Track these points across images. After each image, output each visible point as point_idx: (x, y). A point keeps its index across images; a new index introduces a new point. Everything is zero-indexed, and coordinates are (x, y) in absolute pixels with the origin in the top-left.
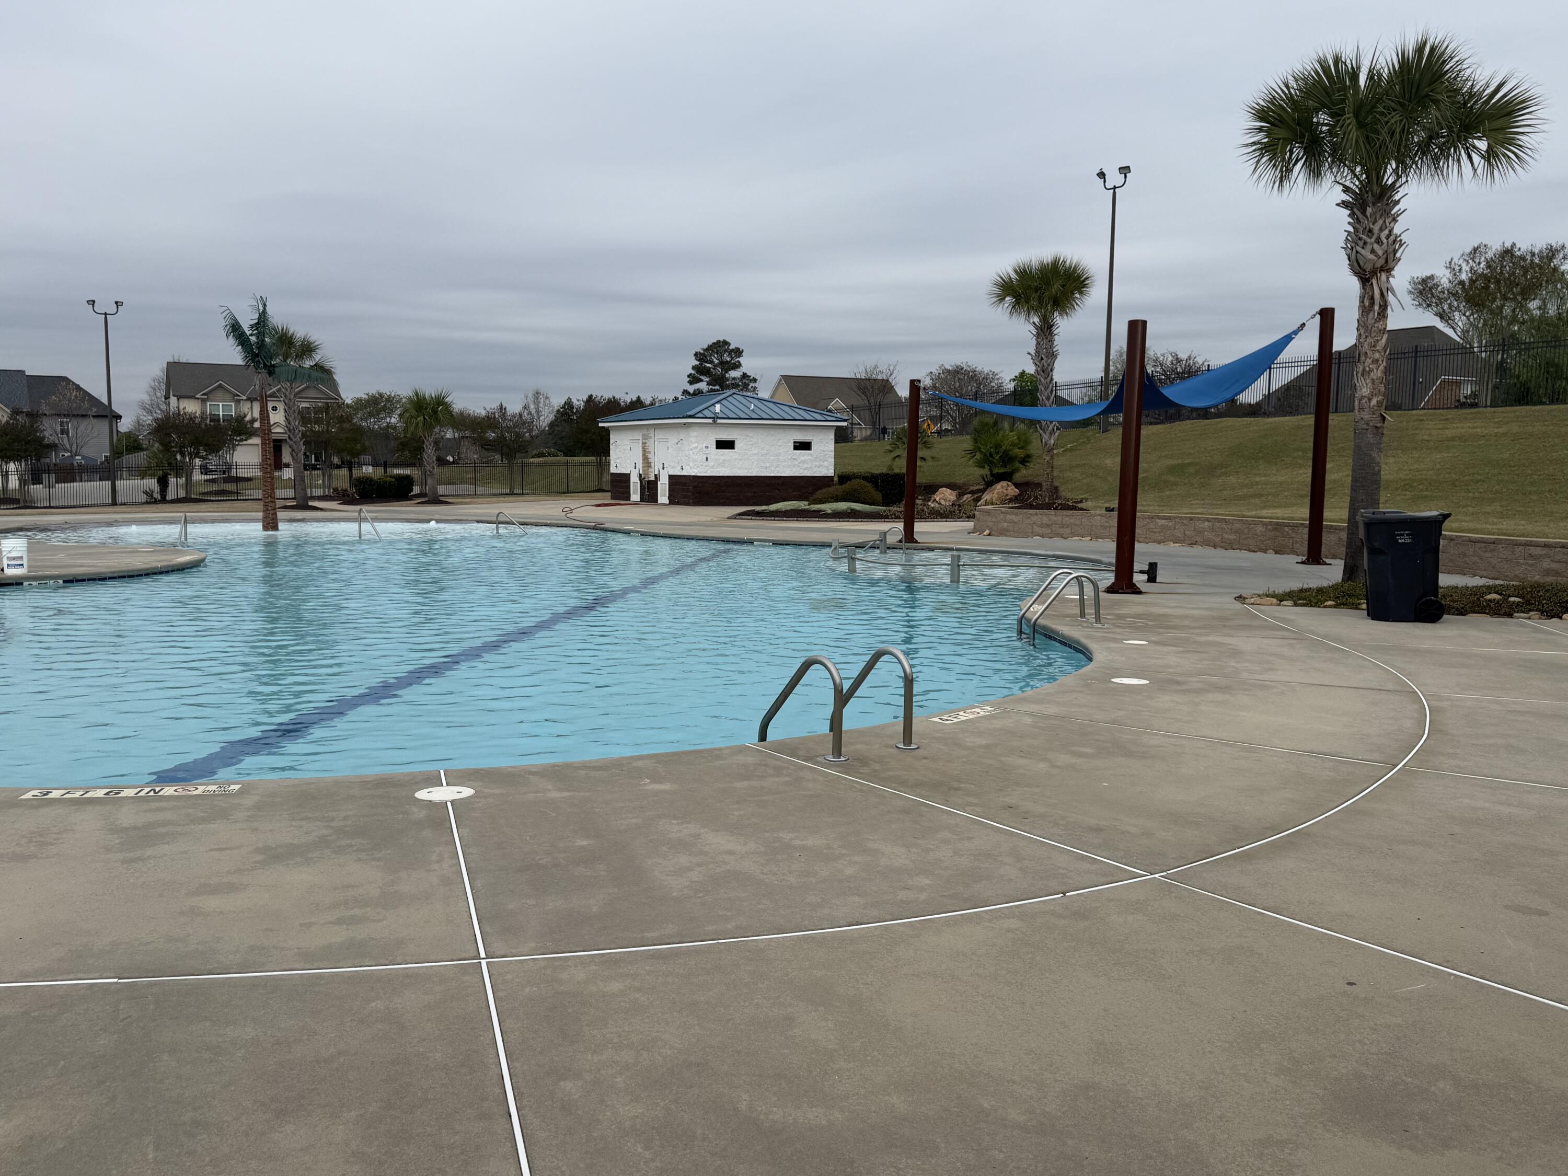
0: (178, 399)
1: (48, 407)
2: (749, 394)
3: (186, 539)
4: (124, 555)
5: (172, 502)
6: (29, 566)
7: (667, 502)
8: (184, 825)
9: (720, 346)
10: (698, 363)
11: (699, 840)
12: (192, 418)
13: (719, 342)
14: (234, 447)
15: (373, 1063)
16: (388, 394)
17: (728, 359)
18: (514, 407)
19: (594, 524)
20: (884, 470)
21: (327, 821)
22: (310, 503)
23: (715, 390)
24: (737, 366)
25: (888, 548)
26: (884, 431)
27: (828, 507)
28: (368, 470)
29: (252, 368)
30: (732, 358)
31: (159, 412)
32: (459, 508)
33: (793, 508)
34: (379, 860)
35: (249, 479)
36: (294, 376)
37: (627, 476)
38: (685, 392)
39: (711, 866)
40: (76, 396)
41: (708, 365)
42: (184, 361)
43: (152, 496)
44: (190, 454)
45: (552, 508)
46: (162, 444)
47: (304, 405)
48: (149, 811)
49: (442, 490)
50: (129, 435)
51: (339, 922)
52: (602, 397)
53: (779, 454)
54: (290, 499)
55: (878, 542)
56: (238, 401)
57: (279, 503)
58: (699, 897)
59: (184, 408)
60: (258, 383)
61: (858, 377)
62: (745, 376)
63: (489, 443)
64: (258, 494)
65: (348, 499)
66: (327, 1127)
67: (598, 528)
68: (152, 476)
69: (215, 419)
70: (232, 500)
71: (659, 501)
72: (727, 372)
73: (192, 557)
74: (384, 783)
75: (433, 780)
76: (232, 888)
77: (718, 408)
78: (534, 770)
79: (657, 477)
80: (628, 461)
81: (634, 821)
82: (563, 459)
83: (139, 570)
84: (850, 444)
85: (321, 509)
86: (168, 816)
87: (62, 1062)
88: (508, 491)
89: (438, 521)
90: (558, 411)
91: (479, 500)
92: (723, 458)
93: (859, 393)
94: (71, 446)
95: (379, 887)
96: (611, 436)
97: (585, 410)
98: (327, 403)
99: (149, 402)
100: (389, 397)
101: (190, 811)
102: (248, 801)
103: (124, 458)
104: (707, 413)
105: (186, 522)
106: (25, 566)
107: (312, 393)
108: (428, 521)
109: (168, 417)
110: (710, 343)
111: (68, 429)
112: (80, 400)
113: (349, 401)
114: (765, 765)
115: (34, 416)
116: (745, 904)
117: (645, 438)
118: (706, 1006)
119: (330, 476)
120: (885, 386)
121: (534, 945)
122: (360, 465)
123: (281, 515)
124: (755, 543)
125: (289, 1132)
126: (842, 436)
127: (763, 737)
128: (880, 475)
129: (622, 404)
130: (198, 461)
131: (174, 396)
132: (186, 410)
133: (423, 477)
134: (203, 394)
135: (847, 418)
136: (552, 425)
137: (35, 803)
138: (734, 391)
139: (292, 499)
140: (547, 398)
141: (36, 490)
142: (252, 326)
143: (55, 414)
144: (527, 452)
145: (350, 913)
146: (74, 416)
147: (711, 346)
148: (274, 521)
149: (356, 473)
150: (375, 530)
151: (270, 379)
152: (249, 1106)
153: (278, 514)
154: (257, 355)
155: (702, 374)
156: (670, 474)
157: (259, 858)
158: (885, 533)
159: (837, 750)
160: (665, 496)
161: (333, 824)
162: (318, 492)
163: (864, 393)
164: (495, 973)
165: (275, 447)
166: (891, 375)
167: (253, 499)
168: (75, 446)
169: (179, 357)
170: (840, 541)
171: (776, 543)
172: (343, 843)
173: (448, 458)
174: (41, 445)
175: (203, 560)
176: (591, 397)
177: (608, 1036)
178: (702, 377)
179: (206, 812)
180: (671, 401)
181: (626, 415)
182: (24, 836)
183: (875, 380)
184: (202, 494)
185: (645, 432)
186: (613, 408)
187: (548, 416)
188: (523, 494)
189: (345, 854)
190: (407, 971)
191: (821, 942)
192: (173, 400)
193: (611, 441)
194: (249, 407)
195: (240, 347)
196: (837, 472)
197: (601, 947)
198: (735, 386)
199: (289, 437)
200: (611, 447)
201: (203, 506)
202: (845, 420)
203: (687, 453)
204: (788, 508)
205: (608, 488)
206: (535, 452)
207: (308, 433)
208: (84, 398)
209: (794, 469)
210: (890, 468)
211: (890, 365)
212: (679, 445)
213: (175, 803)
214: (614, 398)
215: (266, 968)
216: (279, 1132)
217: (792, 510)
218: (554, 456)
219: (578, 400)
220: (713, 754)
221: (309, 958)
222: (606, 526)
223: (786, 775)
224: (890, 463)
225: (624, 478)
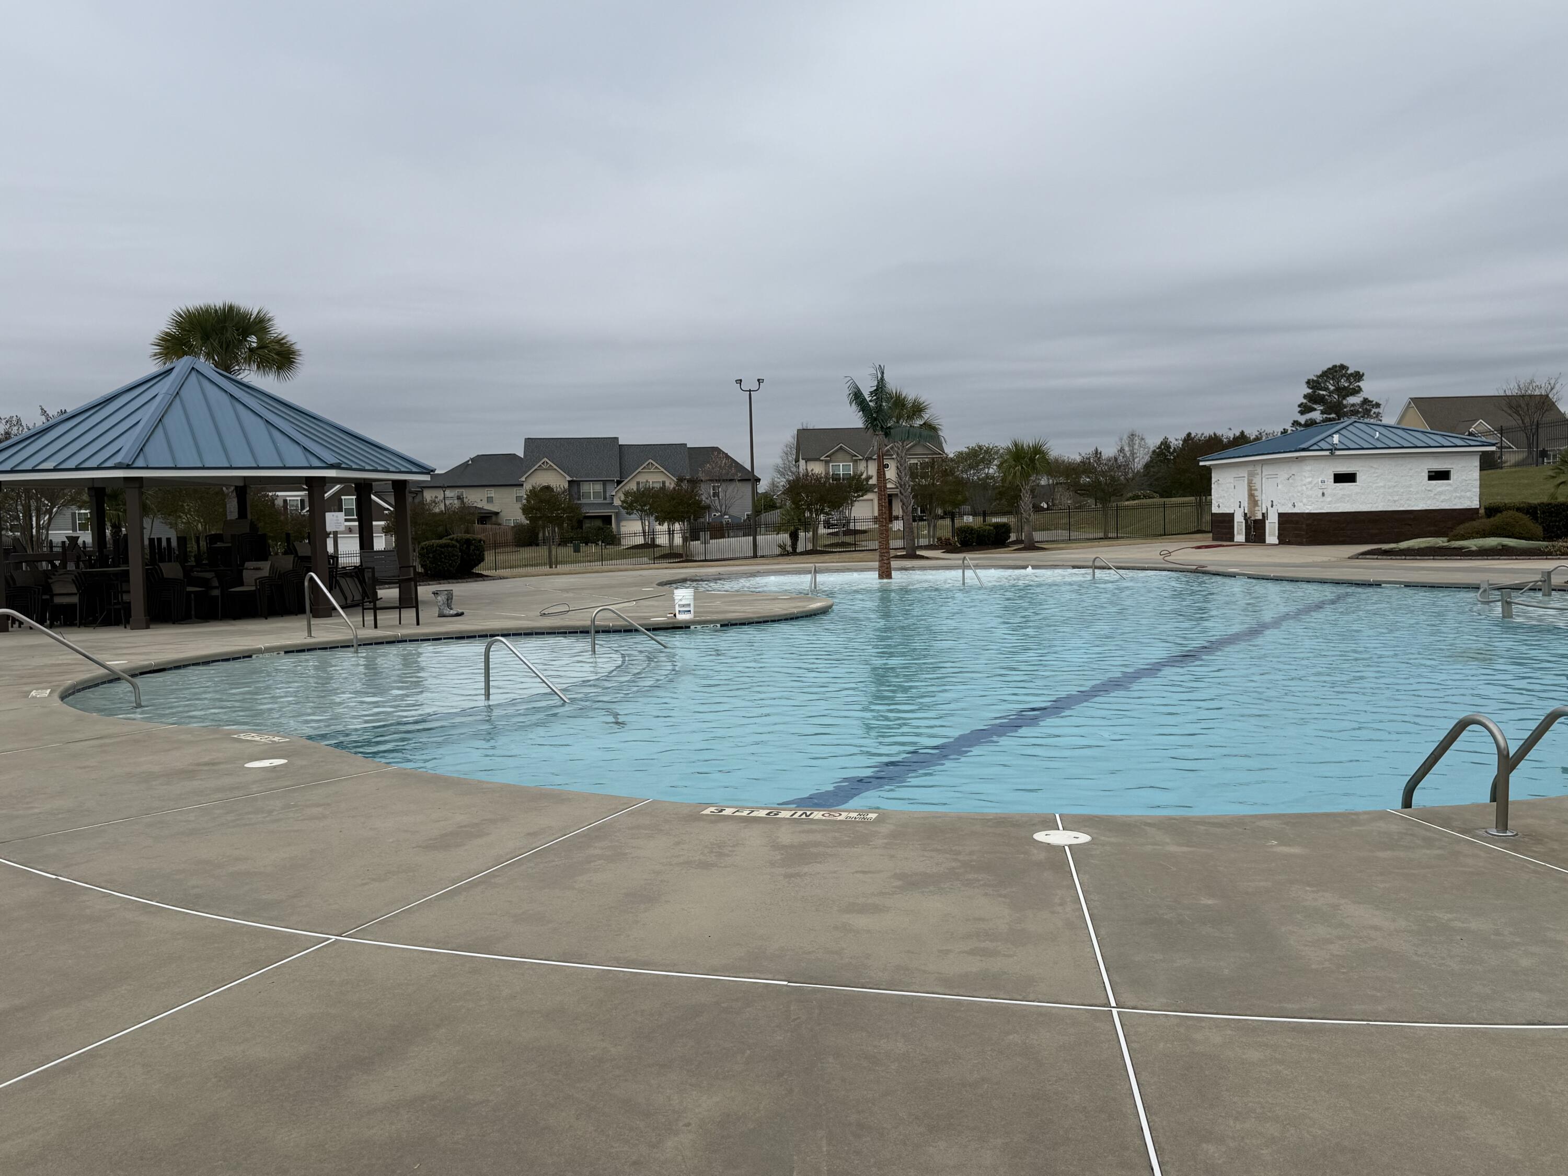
0: (806, 462)
1: (703, 474)
2: (1372, 421)
3: (815, 587)
4: (767, 602)
5: (802, 554)
6: (695, 612)
7: (1277, 542)
8: (832, 847)
9: (1336, 372)
10: (1310, 391)
11: (1339, 912)
12: (818, 478)
13: (1335, 366)
14: (852, 502)
15: (1014, 1094)
16: (987, 446)
17: (1346, 385)
18: (1109, 451)
19: (1195, 567)
20: (1545, 500)
21: (955, 855)
22: (918, 553)
23: (1330, 420)
24: (1358, 391)
25: (1553, 590)
26: (1544, 454)
27: (1473, 544)
28: (968, 519)
29: (871, 431)
30: (1351, 383)
31: (790, 474)
32: (1054, 554)
33: (1427, 545)
34: (1005, 896)
35: (864, 532)
36: (907, 436)
37: (1231, 516)
38: (1296, 423)
39: (1354, 941)
40: (725, 464)
41: (1322, 392)
42: (811, 428)
43: (785, 548)
44: (816, 510)
45: (1149, 551)
46: (793, 502)
47: (912, 461)
48: (803, 832)
49: (1038, 536)
50: (765, 495)
51: (972, 952)
52: (1202, 434)
53: (1410, 486)
54: (899, 549)
55: (1540, 583)
56: (856, 461)
57: (893, 553)
58: (1343, 973)
59: (812, 470)
60: (876, 444)
61: (1509, 393)
62: (1366, 401)
63: (1084, 488)
64: (875, 545)
65: (950, 547)
66: (976, 1150)
67: (1200, 571)
68: (786, 531)
69: (836, 477)
70: (850, 551)
71: (1267, 542)
72: (1344, 399)
73: (821, 604)
74: (1001, 822)
75: (1049, 824)
76: (876, 909)
77: (1336, 439)
78: (1149, 821)
79: (1264, 516)
80: (1232, 500)
81: (1262, 884)
82: (1158, 500)
83: (780, 616)
84: (1499, 470)
85: (927, 558)
86: (818, 837)
87: (748, 1052)
88: (1101, 535)
89: (1034, 567)
90: (1154, 452)
91: (1074, 545)
92: (1341, 493)
93: (1509, 411)
94: (721, 506)
95: (1007, 923)
96: (1213, 475)
97: (1183, 449)
98: (933, 459)
99: (783, 466)
100: (988, 448)
101: (836, 834)
102: (885, 829)
103: (762, 516)
104: (1323, 445)
105: (816, 572)
106: (692, 612)
107: (919, 450)
108: (1025, 567)
109: (798, 479)
110: (1325, 369)
111: (719, 492)
112: (728, 467)
113: (951, 455)
114: (1411, 835)
115: (694, 482)
116: (1398, 986)
117: (1251, 475)
118: (1358, 1090)
119: (935, 526)
120: (1543, 403)
121: (1165, 1001)
122: (961, 515)
123: (894, 564)
124: (1383, 585)
125: (942, 1148)
126: (1488, 463)
127: (1407, 803)
128: (1539, 505)
129: (1225, 440)
130: (822, 517)
131: (803, 459)
132: (813, 472)
133: (1020, 524)
134: (827, 457)
135: (1494, 442)
136: (1147, 466)
137: (713, 818)
138: (1353, 419)
139: (902, 548)
140: (1142, 439)
141: (696, 545)
142: (871, 393)
143: (709, 480)
144: (1122, 495)
145: (983, 945)
146: (724, 480)
147: (1326, 372)
148: (889, 570)
149: (958, 523)
150: (978, 578)
151: (886, 441)
152: (905, 1117)
153: (892, 562)
154: (875, 419)
155: (1316, 402)
156: (1279, 512)
157: (899, 883)
158: (1549, 573)
159: (1502, 822)
160: (1274, 535)
161: (961, 858)
162: (923, 542)
163: (1517, 413)
164: (1126, 1023)
165: (887, 500)
166: (1552, 389)
167: (869, 550)
168: (724, 507)
169: (807, 424)
170: (1490, 582)
171: (1408, 585)
172: (970, 876)
173: (1042, 505)
174: (699, 507)
175: (830, 607)
176: (1189, 434)
177: (1250, 1104)
178: (1315, 406)
179: (850, 837)
180: (1279, 434)
181: (1230, 451)
182: (706, 847)
183: (1530, 396)
184: (826, 546)
185: (1251, 468)
186: (1214, 445)
187: (1143, 458)
188: (1117, 538)
189: (974, 887)
190: (1040, 1009)
191: (1494, 1038)
192: (802, 463)
193: (1213, 480)
194: (865, 466)
195: (861, 412)
196: (1487, 504)
197: (1236, 1012)
198: (1354, 413)
199: (901, 492)
200: (1213, 486)
201: (827, 557)
202: (1493, 445)
203: (1300, 489)
204: (1423, 546)
205: (1209, 528)
206: (1130, 495)
207: (916, 487)
208: (731, 464)
209: (1429, 502)
210: (1553, 496)
211: (1550, 379)
212: (1291, 481)
213: (824, 827)
214: (1215, 434)
215: (911, 989)
216: (933, 1147)
217: (1427, 547)
218: (1150, 498)
219: (1176, 440)
220: (1350, 818)
221: (949, 984)
222: (1209, 568)
223: (1440, 848)
224: (1553, 490)
225: (1229, 518)
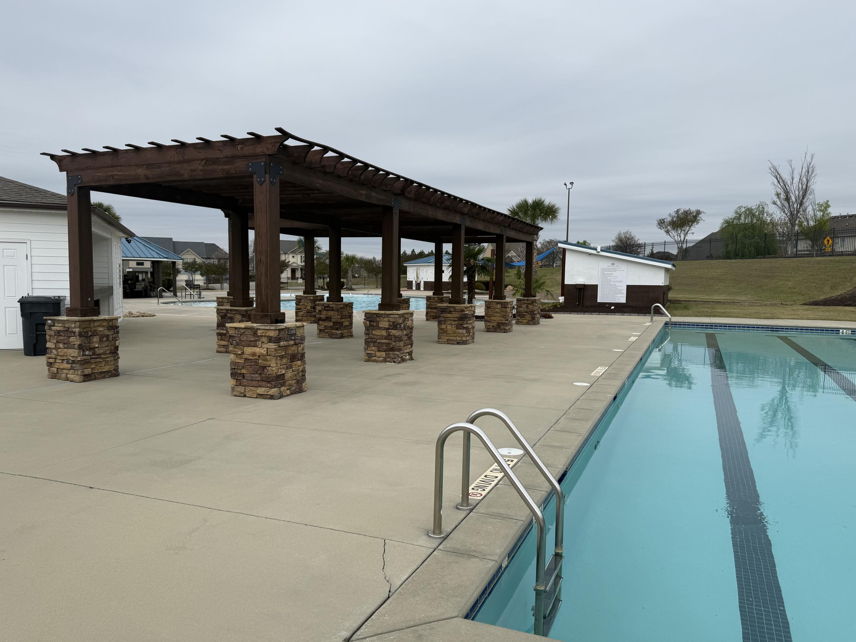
71: (421, 290)
79: (420, 282)
80: (412, 277)
117: (417, 269)
156: (424, 280)
160: (423, 288)
173: (356, 275)
193: (407, 270)
205: (406, 285)
212: (425, 272)
225: (411, 282)
